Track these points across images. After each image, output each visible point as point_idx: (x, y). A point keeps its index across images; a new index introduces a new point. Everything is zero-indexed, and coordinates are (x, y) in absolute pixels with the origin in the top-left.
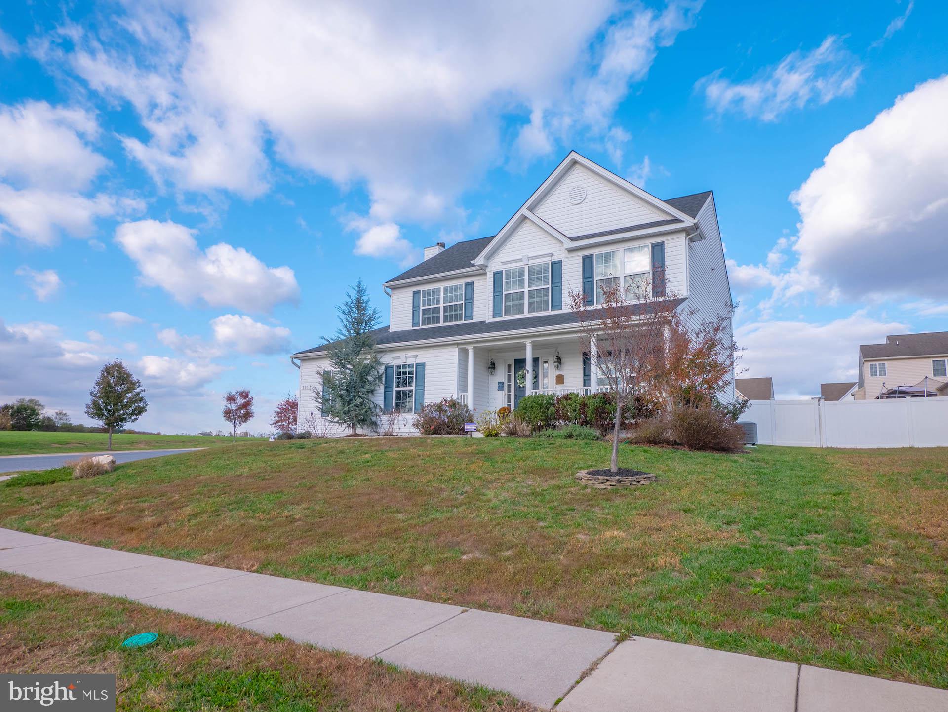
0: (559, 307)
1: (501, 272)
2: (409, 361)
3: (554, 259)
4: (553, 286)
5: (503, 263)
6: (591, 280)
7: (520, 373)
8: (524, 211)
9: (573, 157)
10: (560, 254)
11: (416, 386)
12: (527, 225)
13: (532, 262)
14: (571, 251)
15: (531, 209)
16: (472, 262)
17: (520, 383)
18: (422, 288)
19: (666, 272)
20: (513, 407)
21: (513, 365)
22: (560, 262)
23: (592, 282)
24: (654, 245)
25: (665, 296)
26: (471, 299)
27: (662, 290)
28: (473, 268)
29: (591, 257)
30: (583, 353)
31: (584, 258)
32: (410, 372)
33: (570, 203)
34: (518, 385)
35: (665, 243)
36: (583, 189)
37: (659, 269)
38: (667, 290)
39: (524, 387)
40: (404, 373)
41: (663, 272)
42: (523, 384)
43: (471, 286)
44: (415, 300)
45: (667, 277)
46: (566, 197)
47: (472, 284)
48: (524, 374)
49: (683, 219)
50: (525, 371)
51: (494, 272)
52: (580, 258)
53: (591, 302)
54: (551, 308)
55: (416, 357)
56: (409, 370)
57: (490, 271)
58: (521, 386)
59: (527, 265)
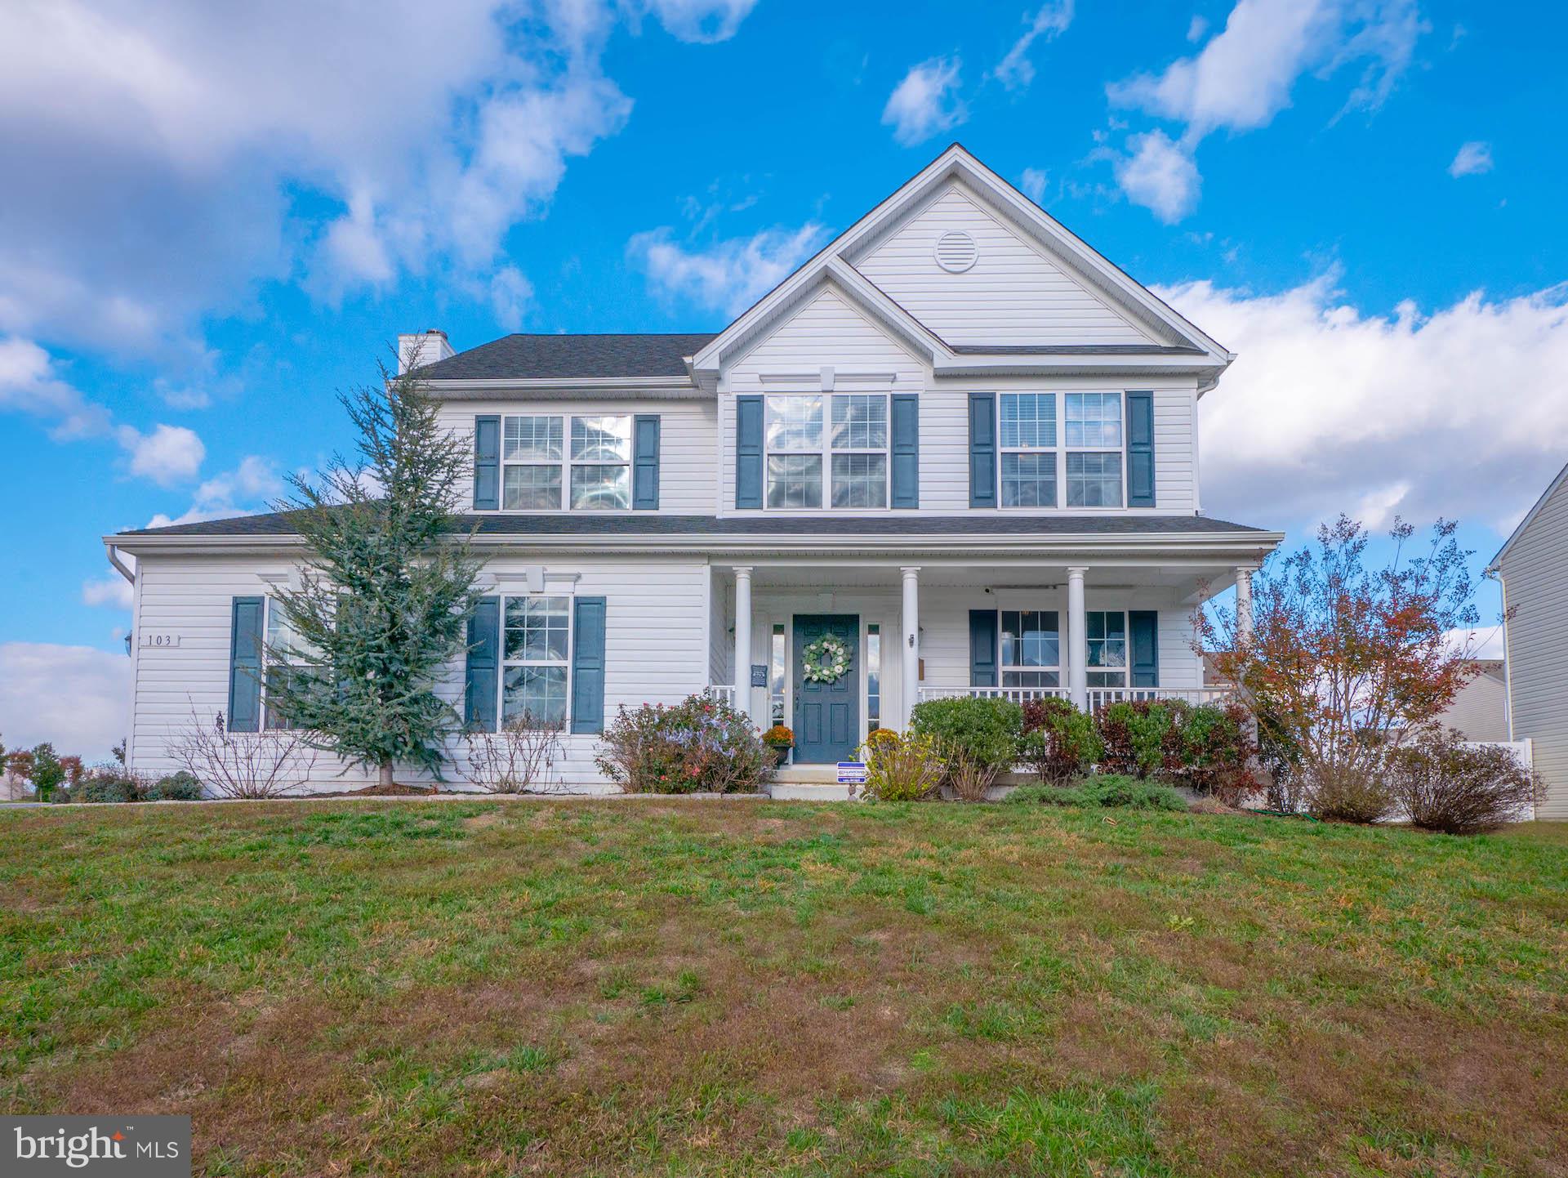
0: (913, 502)
1: (759, 400)
2: (553, 589)
3: (901, 388)
4: (897, 451)
5: (764, 378)
6: (990, 450)
7: (813, 647)
8: (830, 259)
9: (956, 158)
10: (913, 377)
11: (575, 659)
12: (828, 296)
13: (844, 387)
14: (942, 376)
15: (847, 257)
16: (688, 360)
17: (813, 672)
18: (504, 411)
19: (1157, 457)
20: (791, 728)
21: (789, 629)
22: (913, 399)
23: (993, 455)
24: (1132, 397)
25: (1154, 506)
26: (652, 457)
27: (1147, 494)
28: (686, 380)
29: (990, 398)
30: (970, 611)
31: (974, 398)
32: (555, 621)
33: (939, 265)
34: (806, 677)
35: (1155, 394)
36: (969, 242)
37: (1142, 449)
38: (1158, 494)
39: (824, 681)
40: (534, 621)
41: (1150, 456)
42: (820, 674)
43: (651, 425)
44: (482, 439)
45: (1158, 466)
46: (929, 251)
47: (654, 420)
48: (823, 651)
49: (1205, 350)
50: (825, 645)
51: (738, 396)
52: (966, 396)
53: (989, 500)
54: (892, 502)
55: (575, 581)
56: (552, 613)
57: (728, 394)
58: (815, 678)
59: (832, 391)
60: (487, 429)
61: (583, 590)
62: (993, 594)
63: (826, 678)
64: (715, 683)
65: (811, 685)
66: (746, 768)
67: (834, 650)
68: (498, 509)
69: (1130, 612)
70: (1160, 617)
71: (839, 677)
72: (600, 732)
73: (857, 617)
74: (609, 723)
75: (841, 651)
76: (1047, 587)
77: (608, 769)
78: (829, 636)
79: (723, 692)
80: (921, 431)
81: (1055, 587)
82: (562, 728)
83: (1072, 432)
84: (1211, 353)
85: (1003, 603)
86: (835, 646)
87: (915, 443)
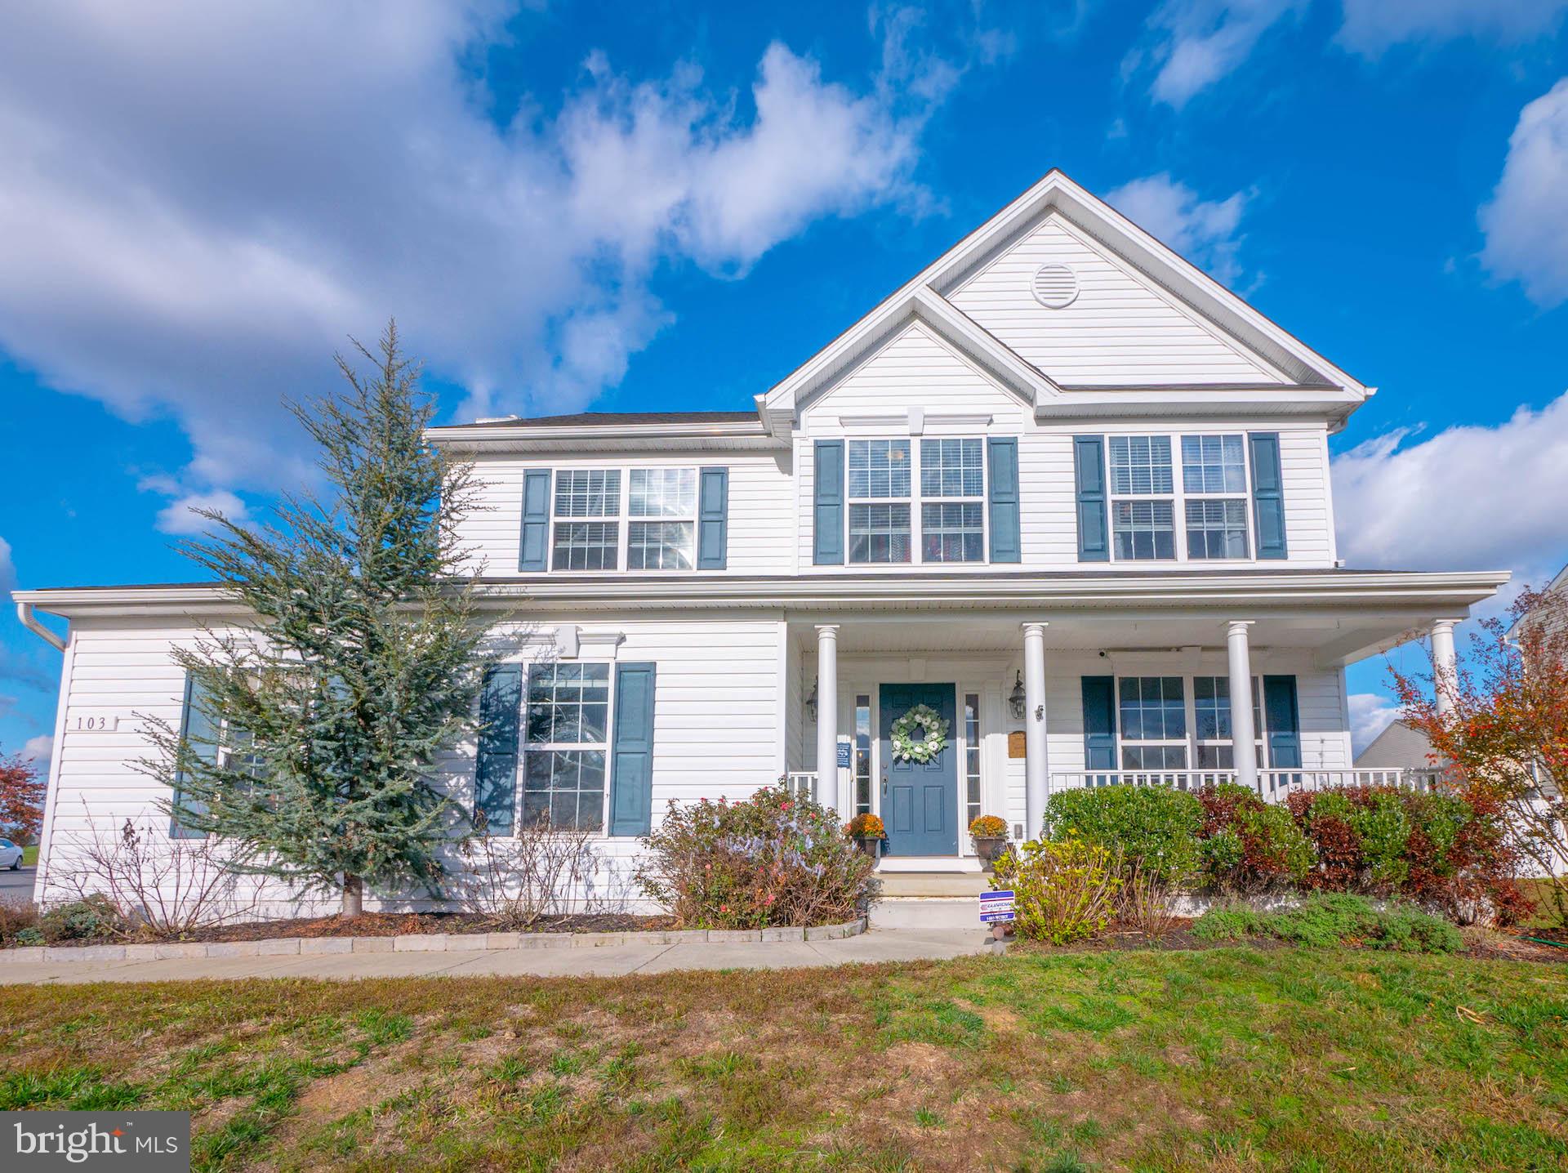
0: (1014, 555)
1: (838, 445)
3: (997, 431)
4: (994, 499)
5: (844, 421)
6: (1099, 497)
7: (903, 721)
8: (918, 289)
9: (1056, 184)
10: (1014, 419)
11: (616, 741)
12: (915, 333)
13: (932, 431)
14: (1043, 419)
15: (943, 289)
17: (904, 749)
18: (556, 465)
19: (1287, 504)
20: (878, 817)
21: (875, 700)
22: (1012, 443)
23: (1102, 504)
24: (1255, 438)
25: (1285, 557)
26: (720, 512)
27: (1277, 545)
28: (757, 426)
29: (1097, 441)
30: (1083, 678)
31: (1080, 442)
32: (590, 694)
33: (1037, 300)
34: (895, 755)
35: (1281, 436)
36: (1069, 275)
37: (1270, 495)
38: (1290, 545)
39: (917, 761)
40: (564, 694)
41: (1279, 502)
42: (911, 752)
43: (718, 478)
44: (530, 493)
45: (1288, 514)
46: (1027, 286)
47: (722, 473)
48: (915, 726)
49: (1339, 384)
50: (918, 718)
51: (816, 441)
52: (1071, 439)
53: (1101, 553)
54: (991, 556)
55: (618, 644)
56: (588, 684)
57: (803, 438)
58: (906, 756)
59: (922, 435)
60: (536, 483)
61: (627, 655)
62: (1107, 657)
63: (919, 757)
64: (793, 769)
65: (901, 764)
66: (837, 890)
67: (927, 724)
68: (546, 571)
69: (1265, 677)
70: (1298, 682)
71: (933, 755)
72: (644, 833)
73: (953, 685)
74: (657, 822)
75: (936, 725)
76: (1169, 649)
77: (652, 888)
78: (922, 707)
79: (803, 780)
80: (1022, 477)
81: (1178, 649)
82: (599, 829)
83: (1191, 477)
84: (1346, 388)
85: (1120, 668)
86: (929, 720)
87: (1015, 491)
